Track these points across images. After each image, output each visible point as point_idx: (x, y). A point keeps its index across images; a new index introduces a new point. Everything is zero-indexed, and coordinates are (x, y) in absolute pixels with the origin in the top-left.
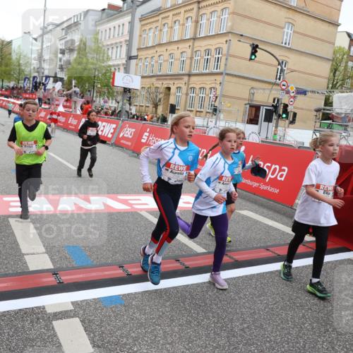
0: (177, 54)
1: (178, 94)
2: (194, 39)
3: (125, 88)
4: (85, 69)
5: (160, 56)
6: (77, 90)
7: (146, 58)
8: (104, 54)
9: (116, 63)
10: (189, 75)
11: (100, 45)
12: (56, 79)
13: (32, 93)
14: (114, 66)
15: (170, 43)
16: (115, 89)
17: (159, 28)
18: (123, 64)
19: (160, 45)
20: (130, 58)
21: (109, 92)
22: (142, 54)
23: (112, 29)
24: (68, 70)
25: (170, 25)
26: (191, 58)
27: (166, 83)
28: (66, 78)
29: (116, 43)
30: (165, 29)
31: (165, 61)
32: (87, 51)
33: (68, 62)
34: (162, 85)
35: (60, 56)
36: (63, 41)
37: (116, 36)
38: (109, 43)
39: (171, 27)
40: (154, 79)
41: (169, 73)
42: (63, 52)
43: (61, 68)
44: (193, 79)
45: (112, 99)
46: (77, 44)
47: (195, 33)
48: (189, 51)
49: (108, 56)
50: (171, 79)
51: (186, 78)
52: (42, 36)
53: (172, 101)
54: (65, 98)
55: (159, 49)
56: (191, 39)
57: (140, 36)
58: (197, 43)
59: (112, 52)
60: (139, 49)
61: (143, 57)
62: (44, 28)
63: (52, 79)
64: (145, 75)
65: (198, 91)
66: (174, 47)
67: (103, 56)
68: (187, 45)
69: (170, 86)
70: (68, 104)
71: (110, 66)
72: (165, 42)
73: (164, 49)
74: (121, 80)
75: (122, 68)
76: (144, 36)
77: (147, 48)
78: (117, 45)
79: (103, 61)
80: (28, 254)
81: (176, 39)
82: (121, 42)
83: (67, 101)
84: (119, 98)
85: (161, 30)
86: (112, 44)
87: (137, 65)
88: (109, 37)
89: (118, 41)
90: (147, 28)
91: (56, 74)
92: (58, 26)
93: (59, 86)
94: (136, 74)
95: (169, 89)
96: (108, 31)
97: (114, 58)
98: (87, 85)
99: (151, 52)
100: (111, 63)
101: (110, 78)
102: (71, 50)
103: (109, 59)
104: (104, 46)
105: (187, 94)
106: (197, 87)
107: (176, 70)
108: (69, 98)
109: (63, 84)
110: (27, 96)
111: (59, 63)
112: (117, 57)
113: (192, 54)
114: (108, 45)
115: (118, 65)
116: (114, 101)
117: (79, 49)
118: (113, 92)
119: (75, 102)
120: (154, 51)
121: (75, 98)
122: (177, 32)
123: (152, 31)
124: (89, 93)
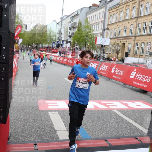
0: (128, 26)
1: (129, 47)
2: (138, 17)
3: (102, 45)
4: (82, 36)
5: (119, 27)
6: (78, 47)
7: (112, 29)
8: (90, 28)
9: (96, 32)
10: (135, 36)
11: (89, 24)
12: (67, 42)
13: (56, 49)
14: (95, 34)
15: (124, 20)
16: (96, 46)
17: (118, 14)
18: (100, 33)
19: (119, 22)
20: (104, 30)
21: (93, 47)
22: (110, 27)
23: (95, 16)
24: (73, 37)
25: (124, 12)
26: (136, 27)
27: (122, 41)
28: (72, 41)
29: (97, 23)
30: (122, 14)
31: (122, 30)
32: (82, 27)
33: (73, 34)
34: (120, 42)
35: (69, 30)
36: (71, 24)
37: (96, 19)
38: (93, 23)
39: (125, 13)
40: (116, 40)
41: (124, 36)
42: (70, 29)
43: (70, 37)
44: (137, 38)
45: (95, 51)
46: (77, 24)
47: (138, 15)
48: (135, 24)
49: (92, 29)
50: (125, 39)
51: (133, 38)
52: (61, 21)
53: (126, 50)
54: (72, 51)
55: (118, 24)
56: (135, 18)
57: (109, 18)
58: (139, 20)
59: (94, 27)
60: (108, 25)
61: (111, 29)
62: (62, 18)
63: (65, 42)
64: (111, 37)
65: (140, 44)
66: (127, 22)
67: (90, 30)
68: (134, 21)
69: (125, 43)
70: (73, 54)
71: (93, 34)
72: (122, 20)
73: (121, 24)
74: (100, 41)
75: (99, 35)
76: (110, 18)
77: (112, 24)
78: (97, 24)
79: (90, 32)
80: (58, 131)
81: (127, 18)
82: (99, 22)
83: (72, 52)
84: (98, 50)
85: (119, 14)
86: (94, 23)
87: (107, 33)
88: (93, 20)
89: (97, 22)
90: (112, 14)
91: (67, 39)
92: (68, 16)
93: (68, 45)
94: (107, 38)
95: (124, 44)
96: (92, 17)
97: (95, 30)
98: (82, 44)
99: (114, 26)
100: (94, 33)
101: (94, 40)
102: (75, 28)
103: (93, 31)
104: (90, 24)
105: (134, 46)
106: (140, 42)
107: (128, 34)
108: (74, 51)
109: (70, 44)
110: (54, 51)
111: (69, 34)
112: (97, 30)
113: (136, 26)
114: (92, 24)
115: (98, 33)
116: (96, 52)
117: (78, 27)
118: (95, 47)
119: (77, 53)
120: (116, 25)
121: (76, 51)
122: (128, 15)
123: (115, 15)
124: (83, 48)
